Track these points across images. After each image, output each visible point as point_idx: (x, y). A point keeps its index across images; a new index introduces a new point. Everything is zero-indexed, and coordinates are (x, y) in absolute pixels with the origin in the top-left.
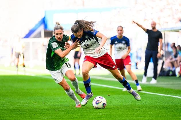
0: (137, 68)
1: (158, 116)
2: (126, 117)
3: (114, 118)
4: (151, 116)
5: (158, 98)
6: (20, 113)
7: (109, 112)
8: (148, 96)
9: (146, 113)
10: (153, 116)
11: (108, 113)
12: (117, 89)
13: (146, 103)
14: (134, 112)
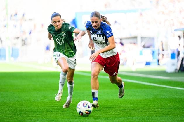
0: (159, 64)
1: (177, 108)
2: (148, 109)
3: (137, 110)
4: (170, 108)
5: (177, 92)
6: (53, 106)
7: (133, 105)
8: (168, 89)
9: (166, 106)
10: (172, 108)
11: (131, 106)
12: (140, 84)
13: (166, 97)
14: (155, 104)
